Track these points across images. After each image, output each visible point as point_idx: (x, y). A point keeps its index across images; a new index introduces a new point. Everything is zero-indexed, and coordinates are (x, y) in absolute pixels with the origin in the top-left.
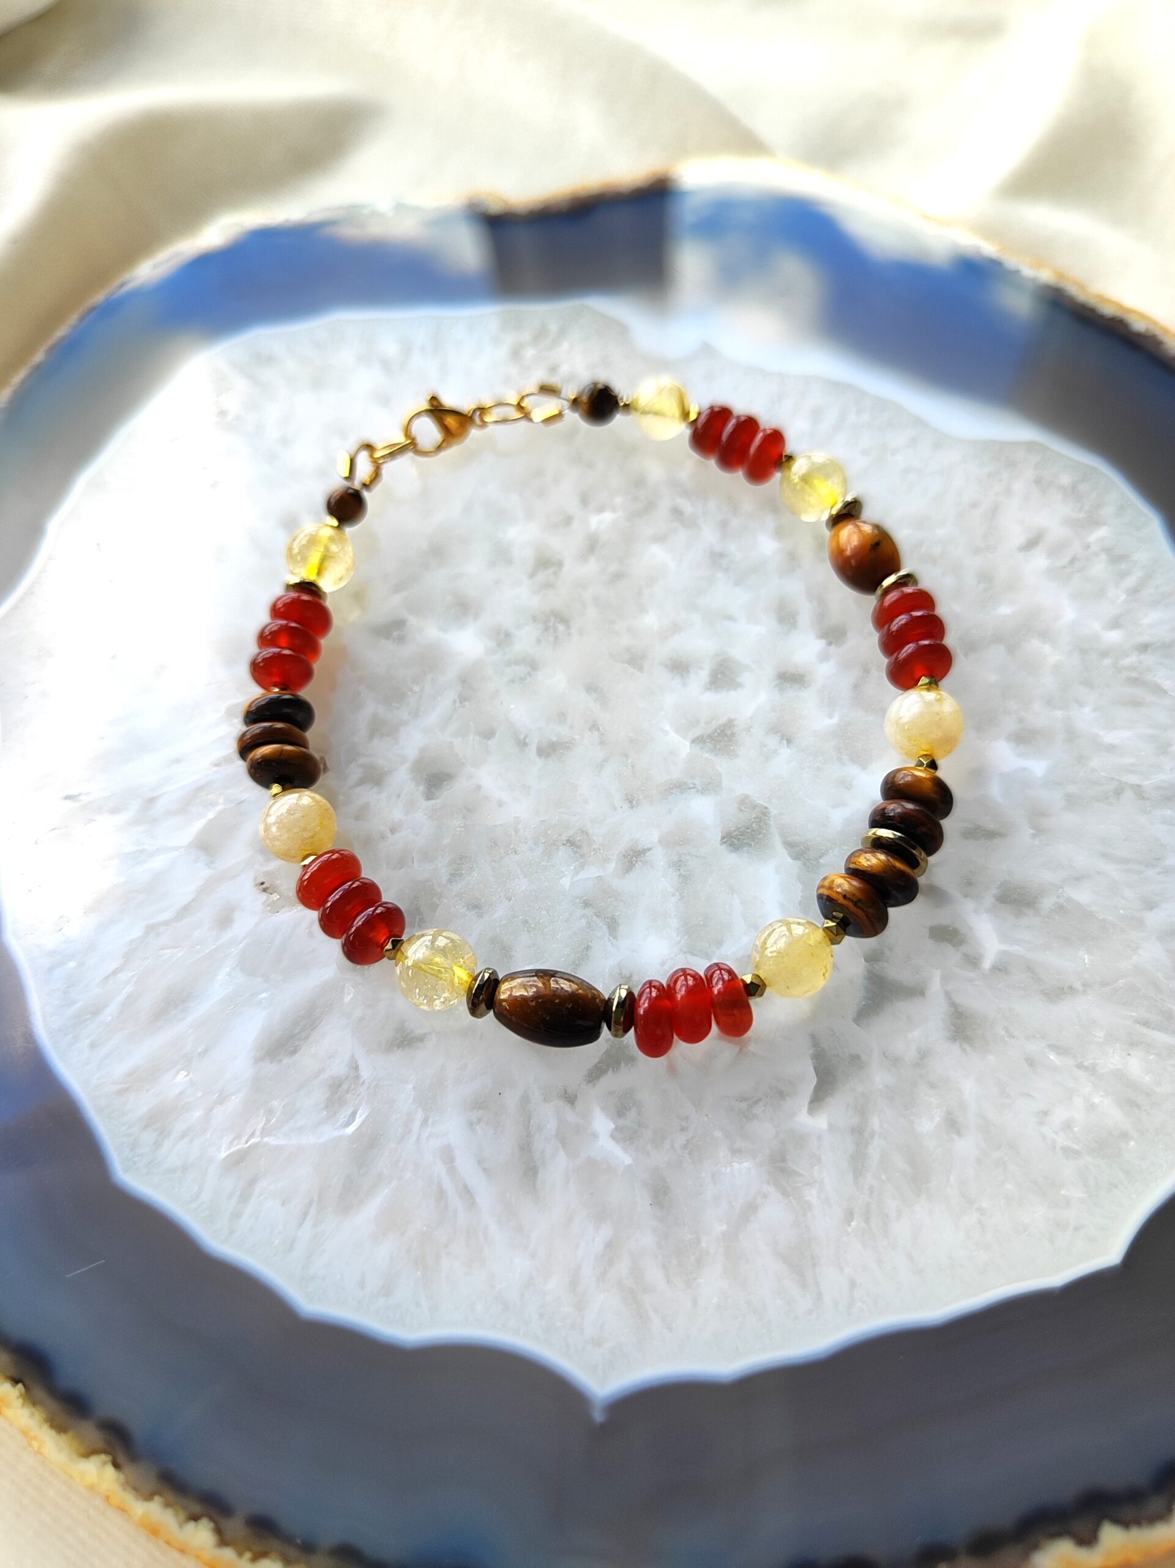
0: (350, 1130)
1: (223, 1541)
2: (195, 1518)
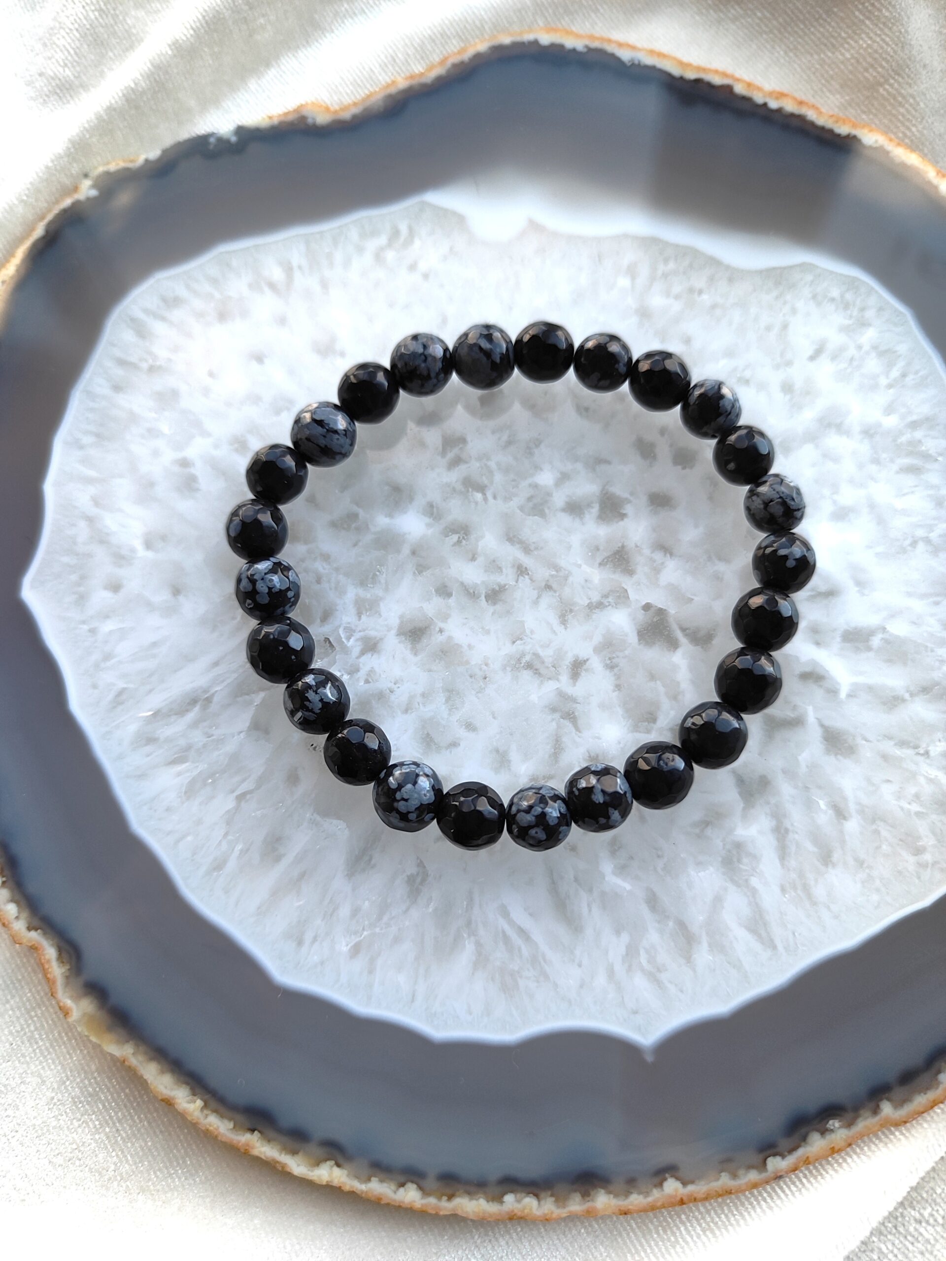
1: (426, 1193)
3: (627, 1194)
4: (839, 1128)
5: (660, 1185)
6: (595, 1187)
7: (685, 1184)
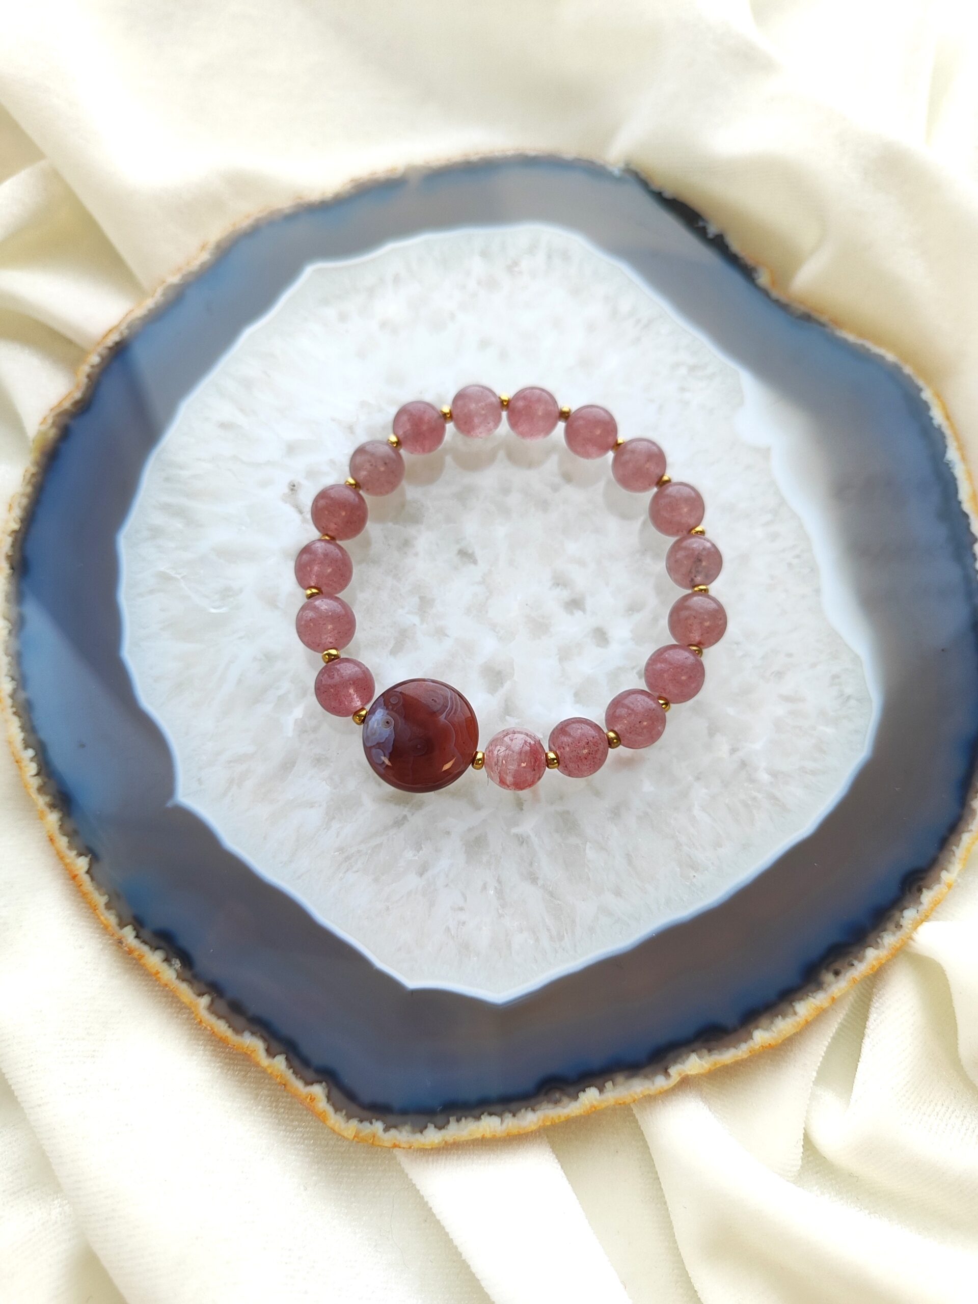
0: (213, 611)
1: (13, 696)
2: (13, 679)
3: (65, 835)
4: (175, 969)
5: (80, 854)
6: (61, 810)
7: (88, 872)
